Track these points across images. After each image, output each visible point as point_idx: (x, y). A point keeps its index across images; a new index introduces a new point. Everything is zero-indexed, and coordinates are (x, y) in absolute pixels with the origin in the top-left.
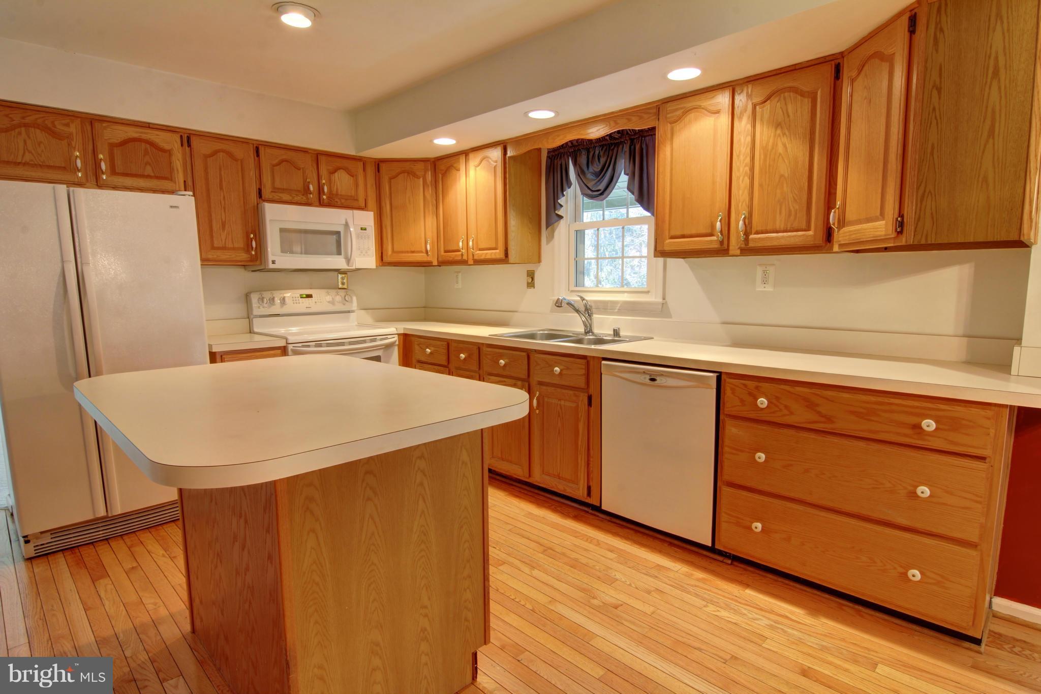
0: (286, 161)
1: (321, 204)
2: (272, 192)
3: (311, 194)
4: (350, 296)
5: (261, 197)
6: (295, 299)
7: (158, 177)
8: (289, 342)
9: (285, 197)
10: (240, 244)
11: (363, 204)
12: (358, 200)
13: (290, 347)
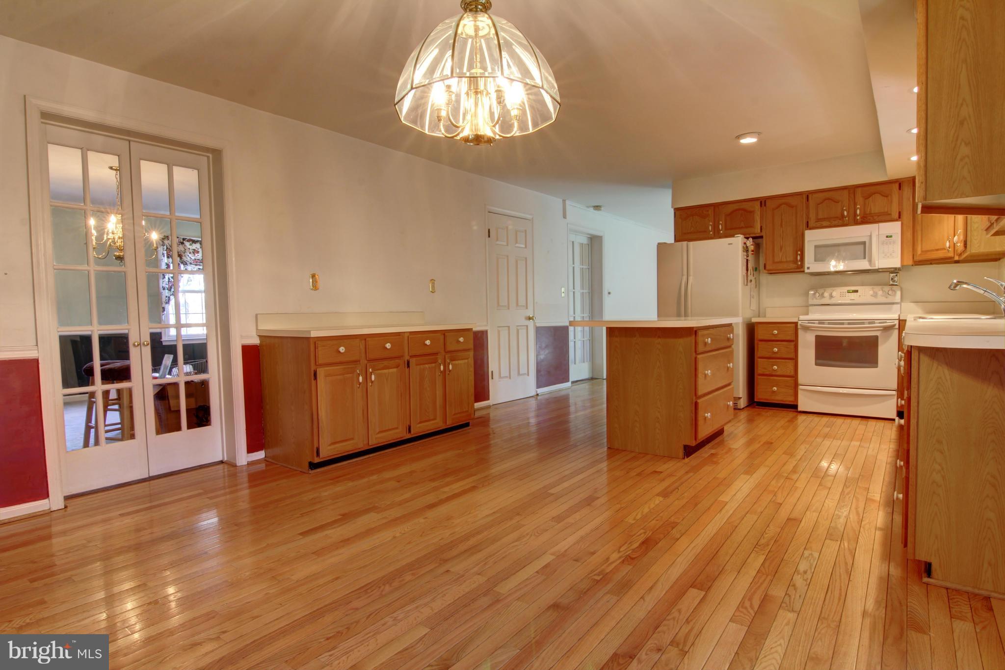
0: (829, 199)
1: (856, 223)
2: (816, 222)
3: (846, 217)
4: (894, 291)
5: (808, 227)
6: (842, 293)
7: (747, 227)
8: (800, 319)
9: (825, 223)
10: (791, 258)
11: (897, 216)
12: (890, 214)
13: (800, 323)
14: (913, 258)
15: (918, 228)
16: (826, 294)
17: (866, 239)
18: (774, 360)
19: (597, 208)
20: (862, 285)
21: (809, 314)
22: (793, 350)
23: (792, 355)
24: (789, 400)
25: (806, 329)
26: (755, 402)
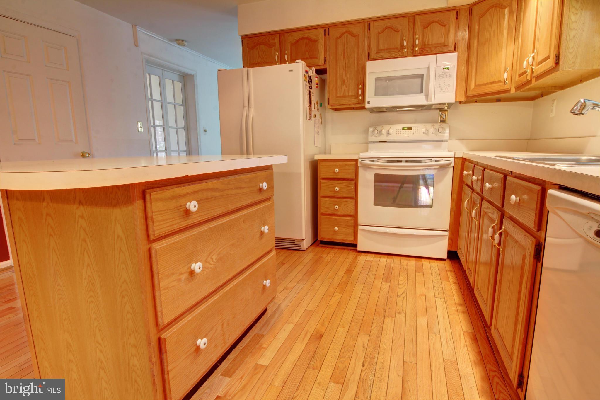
0: (389, 27)
1: (415, 54)
2: (376, 52)
3: (405, 48)
4: (444, 129)
5: (369, 59)
6: (398, 131)
7: (311, 58)
8: (360, 157)
9: (385, 55)
10: (353, 93)
11: (452, 48)
12: (447, 46)
13: (360, 160)
14: (466, 94)
15: (473, 60)
16: (384, 132)
17: (424, 72)
18: (336, 199)
19: (180, 42)
20: (416, 122)
21: (369, 151)
22: (353, 190)
23: (352, 195)
24: (349, 239)
25: (367, 167)
26: (319, 240)
